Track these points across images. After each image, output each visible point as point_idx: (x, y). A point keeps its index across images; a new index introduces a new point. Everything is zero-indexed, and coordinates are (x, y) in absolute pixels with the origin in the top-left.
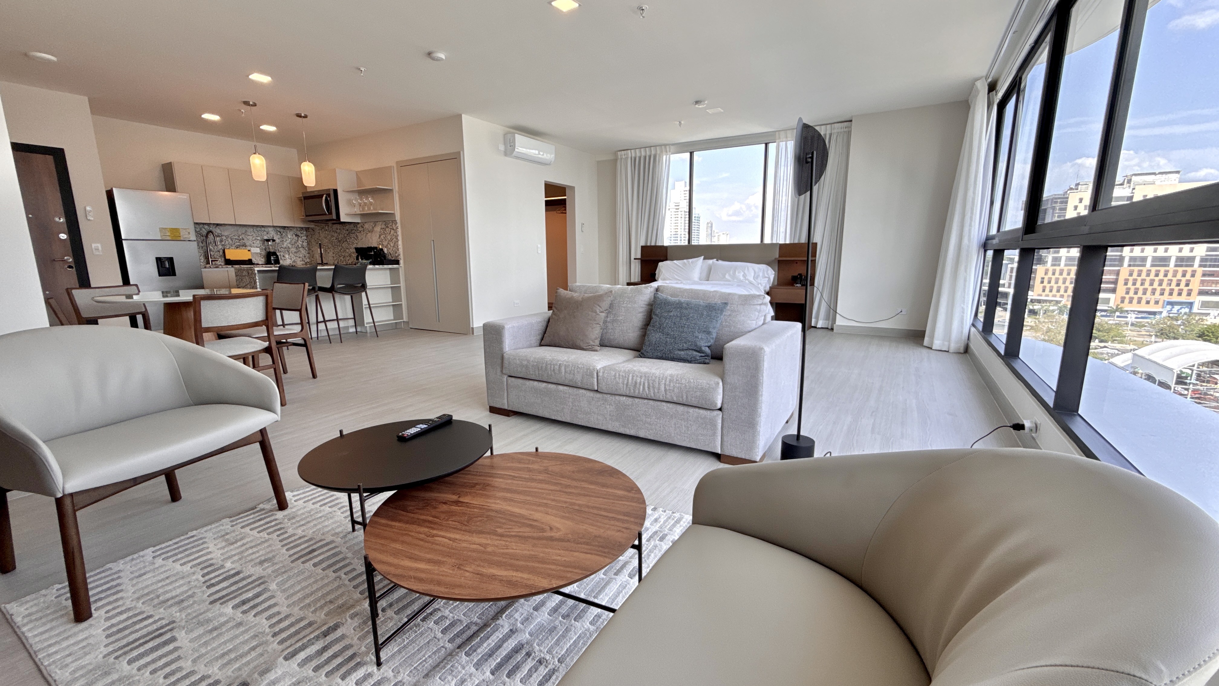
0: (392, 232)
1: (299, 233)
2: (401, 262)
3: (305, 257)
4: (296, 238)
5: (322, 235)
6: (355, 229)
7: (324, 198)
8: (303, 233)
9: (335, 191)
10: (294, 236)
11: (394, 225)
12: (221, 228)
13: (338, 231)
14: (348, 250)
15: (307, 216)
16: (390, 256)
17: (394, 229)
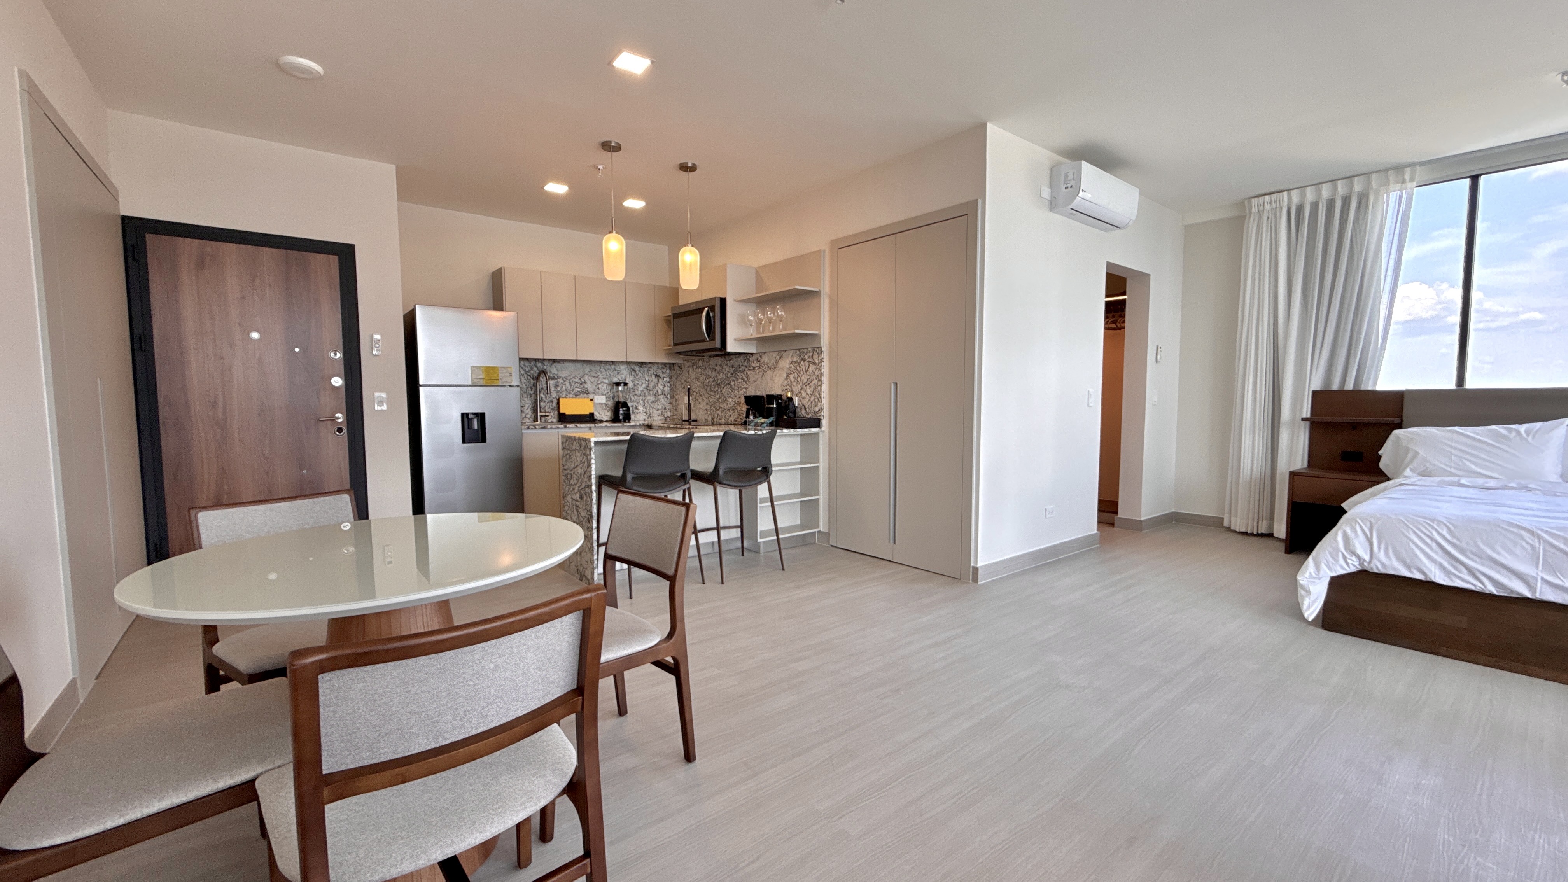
0: (812, 368)
1: (660, 372)
2: (825, 422)
3: (665, 409)
4: (656, 380)
5: (693, 375)
6: (746, 364)
7: (704, 314)
8: (665, 373)
9: (723, 301)
10: (653, 377)
12: (558, 365)
13: (718, 368)
14: (730, 400)
15: (675, 344)
17: (815, 364)
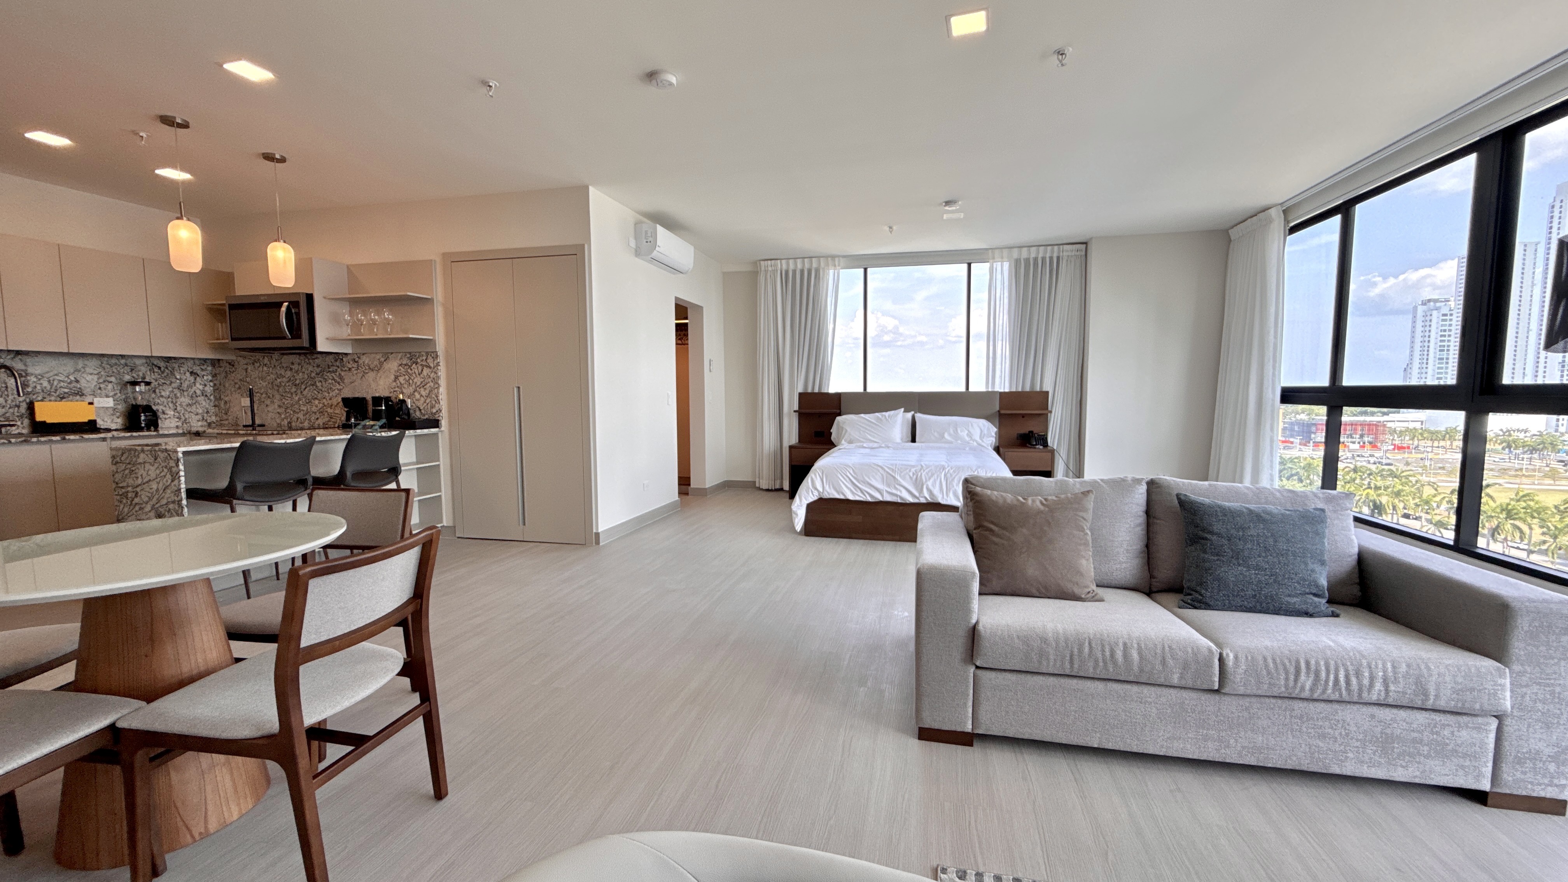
0: (426, 371)
1: (197, 369)
2: (444, 423)
3: (208, 412)
4: (192, 379)
5: (254, 373)
6: (338, 363)
7: (284, 309)
8: (206, 370)
9: (310, 298)
10: (188, 374)
11: (430, 360)
12: (30, 359)
13: (295, 367)
14: (317, 402)
15: (233, 339)
16: (418, 413)
17: (430, 367)
